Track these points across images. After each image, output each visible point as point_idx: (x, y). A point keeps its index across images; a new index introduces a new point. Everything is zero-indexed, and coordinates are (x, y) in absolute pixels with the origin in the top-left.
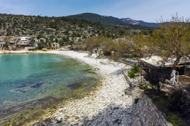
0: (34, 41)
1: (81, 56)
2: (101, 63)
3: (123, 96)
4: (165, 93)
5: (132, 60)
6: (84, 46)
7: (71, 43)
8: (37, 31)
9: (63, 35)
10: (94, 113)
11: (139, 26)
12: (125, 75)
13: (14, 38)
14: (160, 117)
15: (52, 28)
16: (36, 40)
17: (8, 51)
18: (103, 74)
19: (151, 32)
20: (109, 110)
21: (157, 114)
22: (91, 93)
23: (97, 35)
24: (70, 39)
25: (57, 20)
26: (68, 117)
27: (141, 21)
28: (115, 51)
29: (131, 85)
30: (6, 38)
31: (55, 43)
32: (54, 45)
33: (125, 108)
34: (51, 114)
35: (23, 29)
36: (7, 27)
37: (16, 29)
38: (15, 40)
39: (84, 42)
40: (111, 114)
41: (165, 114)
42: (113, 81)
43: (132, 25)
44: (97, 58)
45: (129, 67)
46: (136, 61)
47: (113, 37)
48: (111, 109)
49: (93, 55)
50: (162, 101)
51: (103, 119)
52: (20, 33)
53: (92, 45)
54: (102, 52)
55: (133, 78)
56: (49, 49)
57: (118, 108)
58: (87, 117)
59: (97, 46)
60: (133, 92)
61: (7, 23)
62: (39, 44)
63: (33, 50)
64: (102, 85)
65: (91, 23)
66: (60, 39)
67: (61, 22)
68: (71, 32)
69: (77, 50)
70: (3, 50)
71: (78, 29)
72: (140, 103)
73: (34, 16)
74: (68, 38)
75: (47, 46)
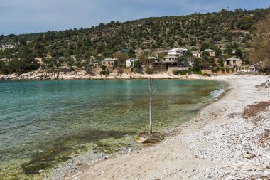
0: (192, 55)
15: (242, 29)
17: (137, 75)
31: (232, 59)
32: (228, 62)
56: (215, 71)
63: (183, 73)
70: (133, 73)
75: (215, 65)
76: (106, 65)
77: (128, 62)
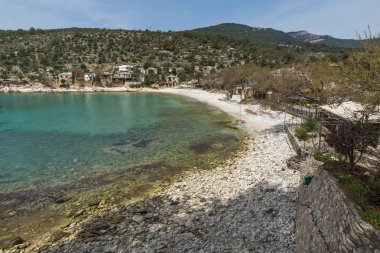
0: (139, 72)
1: (213, 98)
2: (249, 111)
3: (283, 170)
4: (365, 170)
5: (304, 109)
6: (220, 82)
7: (199, 76)
8: (144, 55)
9: (186, 63)
10: (232, 195)
11: (323, 45)
12: (289, 134)
13: (108, 67)
14: (351, 212)
15: (168, 50)
16: (143, 71)
17: (100, 89)
18: (251, 131)
19: (346, 57)
20: (258, 192)
21: (345, 206)
22: (229, 162)
23: (243, 63)
24: (197, 68)
25: (176, 38)
26: (189, 198)
27: (326, 37)
28: (275, 91)
29: (299, 151)
30: (98, 68)
31: (171, 76)
32: (170, 78)
33: (286, 190)
34: (163, 190)
35: (122, 53)
36: (100, 49)
37: (112, 53)
38: (110, 70)
39: (220, 75)
40: (260, 199)
41: (360, 208)
42: (266, 143)
43: (308, 45)
44: (241, 103)
45: (299, 120)
46: (313, 111)
47: (272, 67)
48: (261, 190)
49: (235, 97)
50: (356, 185)
51: (246, 206)
52: (119, 59)
53: (233, 80)
54: (250, 93)
55: (305, 140)
56: (161, 85)
57: (273, 190)
58: (219, 201)
59: (242, 82)
60: (302, 164)
61: (99, 44)
62: (146, 77)
63: (137, 86)
64: (247, 149)
65: (233, 41)
66: (180, 69)
67: (183, 39)
68: (198, 57)
69: (207, 87)
70: (93, 86)
71: (212, 51)
72: (314, 185)
73: (140, 31)
74: (193, 68)
75: (160, 81)
76: (64, 78)
77: (86, 76)
